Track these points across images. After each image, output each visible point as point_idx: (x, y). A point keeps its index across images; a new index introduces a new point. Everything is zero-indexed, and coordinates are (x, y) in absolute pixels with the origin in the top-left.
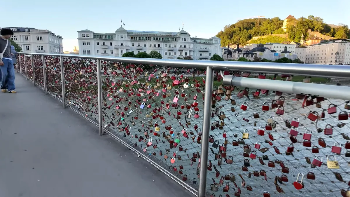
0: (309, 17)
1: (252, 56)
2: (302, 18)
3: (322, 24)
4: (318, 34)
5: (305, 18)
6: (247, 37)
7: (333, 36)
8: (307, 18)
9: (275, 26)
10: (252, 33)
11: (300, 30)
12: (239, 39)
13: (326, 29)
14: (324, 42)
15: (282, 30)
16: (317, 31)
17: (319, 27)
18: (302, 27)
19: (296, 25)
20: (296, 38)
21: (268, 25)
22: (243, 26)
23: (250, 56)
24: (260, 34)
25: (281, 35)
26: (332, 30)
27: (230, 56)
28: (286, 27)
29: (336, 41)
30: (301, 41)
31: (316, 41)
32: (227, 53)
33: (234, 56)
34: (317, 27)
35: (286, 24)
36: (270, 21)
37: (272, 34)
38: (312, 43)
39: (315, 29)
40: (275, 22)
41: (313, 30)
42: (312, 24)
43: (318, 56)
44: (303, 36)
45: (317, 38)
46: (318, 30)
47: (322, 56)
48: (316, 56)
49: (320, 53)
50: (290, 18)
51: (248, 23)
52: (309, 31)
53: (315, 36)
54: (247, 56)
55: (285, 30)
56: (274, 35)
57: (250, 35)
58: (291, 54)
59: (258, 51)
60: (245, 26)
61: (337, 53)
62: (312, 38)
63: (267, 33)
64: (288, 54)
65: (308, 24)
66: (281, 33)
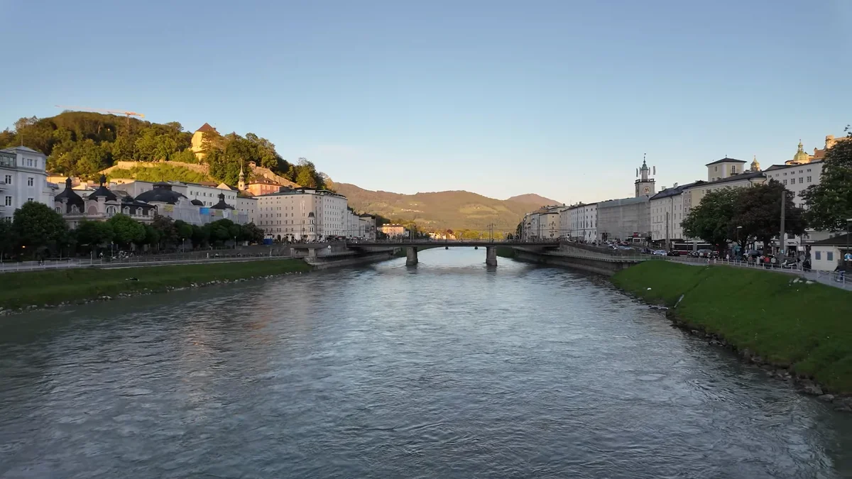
0: (248, 135)
1: (145, 213)
2: (234, 135)
3: (274, 153)
4: (268, 174)
5: (240, 137)
6: (98, 159)
7: (294, 181)
8: (245, 138)
9: (174, 144)
10: (115, 151)
11: (233, 160)
12: (75, 162)
13: (281, 167)
14: (285, 191)
15: (193, 154)
16: (265, 165)
17: (269, 160)
18: (237, 155)
19: (223, 148)
20: (228, 175)
21: (158, 138)
22: (82, 128)
23: (139, 212)
24: (135, 155)
25: (191, 166)
26: (291, 169)
27: (77, 210)
28: (200, 149)
29: (306, 191)
30: (240, 183)
31: (269, 187)
32: (66, 200)
33: (93, 210)
34: (267, 158)
35: (200, 144)
36: (160, 130)
37: (167, 159)
38: (262, 191)
39: (262, 162)
40: (173, 134)
41: (258, 164)
42: (256, 151)
43: (279, 219)
44: (241, 173)
45: (270, 182)
46: (268, 164)
47: (286, 218)
48: (275, 219)
49: (283, 212)
50: (208, 132)
51: (96, 123)
52: (252, 165)
53: (266, 176)
54: (133, 212)
55: (200, 156)
56: (174, 163)
57: (110, 155)
58: (236, 212)
59: (161, 200)
60: (88, 128)
61: (311, 215)
62: (260, 179)
63: (156, 157)
64: (228, 210)
65: (248, 151)
66: (191, 162)
